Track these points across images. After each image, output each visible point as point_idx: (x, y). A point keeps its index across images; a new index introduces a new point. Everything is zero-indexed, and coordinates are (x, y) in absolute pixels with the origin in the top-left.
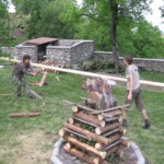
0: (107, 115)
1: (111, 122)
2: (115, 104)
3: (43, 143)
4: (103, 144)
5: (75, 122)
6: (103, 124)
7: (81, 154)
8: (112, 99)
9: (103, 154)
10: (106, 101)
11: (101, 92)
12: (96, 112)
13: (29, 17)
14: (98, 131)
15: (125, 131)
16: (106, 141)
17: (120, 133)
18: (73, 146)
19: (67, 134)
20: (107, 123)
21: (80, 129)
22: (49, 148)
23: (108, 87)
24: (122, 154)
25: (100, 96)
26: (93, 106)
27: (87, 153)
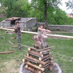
0: (44, 51)
1: (46, 55)
2: (47, 46)
3: (15, 65)
4: (42, 65)
5: (30, 55)
6: (42, 56)
7: (33, 70)
8: (46, 44)
9: (43, 69)
10: (43, 45)
12: (39, 50)
13: (7, 8)
14: (40, 59)
15: (52, 58)
16: (44, 63)
17: (50, 59)
18: (29, 66)
19: (26, 61)
20: (44, 55)
21: (32, 58)
22: (18, 67)
23: (44, 39)
24: (51, 68)
25: (40, 43)
26: (38, 48)
27: (36, 69)
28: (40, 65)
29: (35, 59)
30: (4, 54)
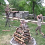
0: (25, 30)
3: (9, 38)
5: (17, 32)
6: (24, 33)
7: (18, 41)
9: (23, 41)
10: (25, 26)
11: (23, 24)
12: (22, 29)
14: (22, 35)
16: (24, 37)
18: (16, 39)
19: (15, 35)
21: (18, 34)
25: (23, 25)
28: (22, 38)
29: (19, 35)
30: (5, 31)
